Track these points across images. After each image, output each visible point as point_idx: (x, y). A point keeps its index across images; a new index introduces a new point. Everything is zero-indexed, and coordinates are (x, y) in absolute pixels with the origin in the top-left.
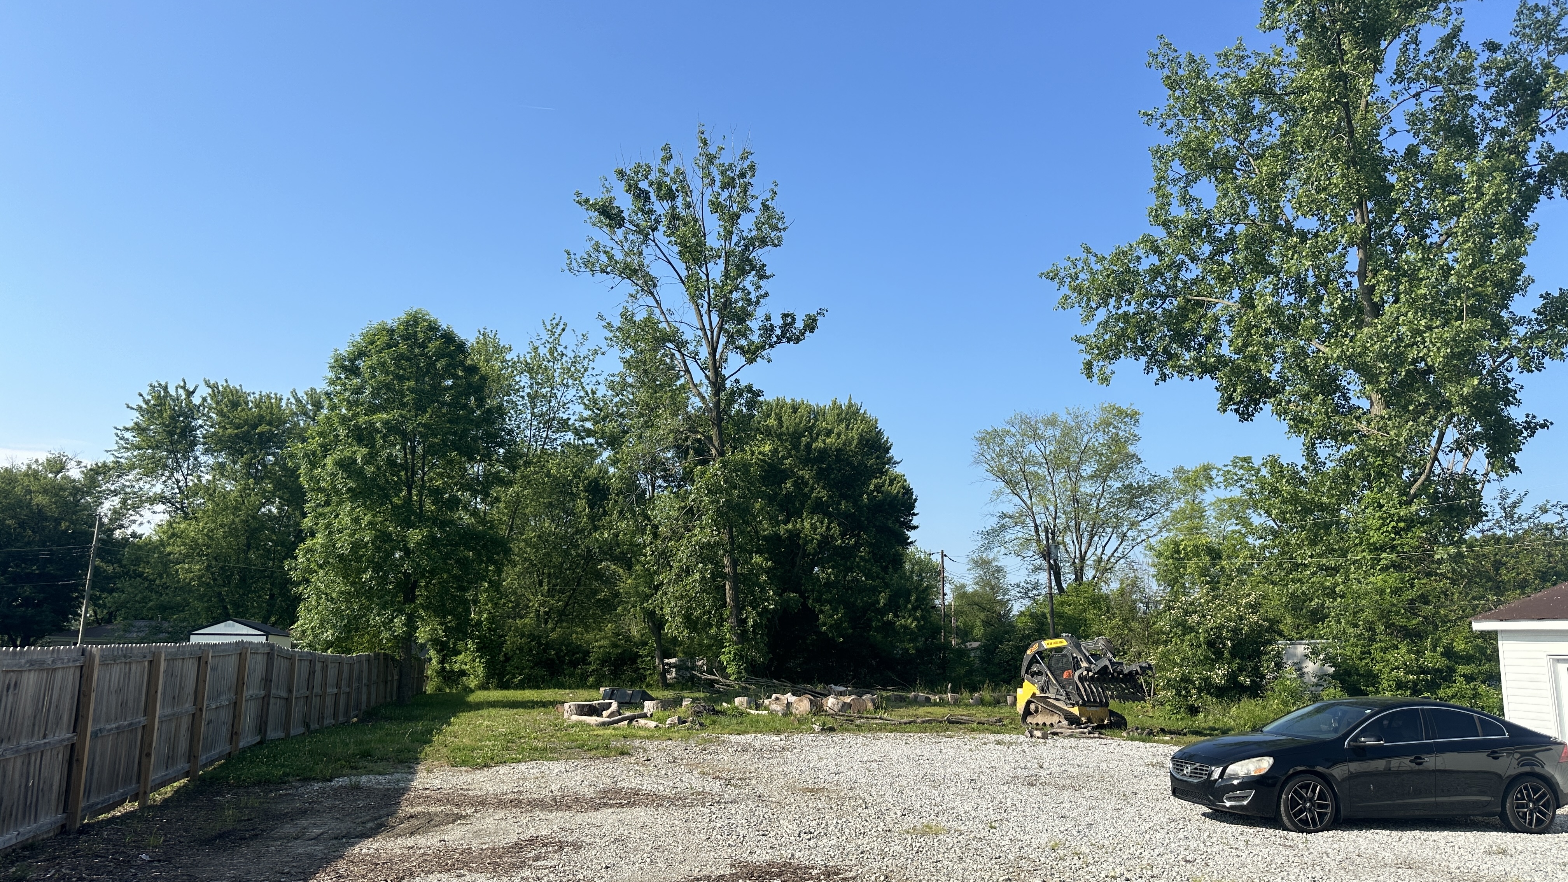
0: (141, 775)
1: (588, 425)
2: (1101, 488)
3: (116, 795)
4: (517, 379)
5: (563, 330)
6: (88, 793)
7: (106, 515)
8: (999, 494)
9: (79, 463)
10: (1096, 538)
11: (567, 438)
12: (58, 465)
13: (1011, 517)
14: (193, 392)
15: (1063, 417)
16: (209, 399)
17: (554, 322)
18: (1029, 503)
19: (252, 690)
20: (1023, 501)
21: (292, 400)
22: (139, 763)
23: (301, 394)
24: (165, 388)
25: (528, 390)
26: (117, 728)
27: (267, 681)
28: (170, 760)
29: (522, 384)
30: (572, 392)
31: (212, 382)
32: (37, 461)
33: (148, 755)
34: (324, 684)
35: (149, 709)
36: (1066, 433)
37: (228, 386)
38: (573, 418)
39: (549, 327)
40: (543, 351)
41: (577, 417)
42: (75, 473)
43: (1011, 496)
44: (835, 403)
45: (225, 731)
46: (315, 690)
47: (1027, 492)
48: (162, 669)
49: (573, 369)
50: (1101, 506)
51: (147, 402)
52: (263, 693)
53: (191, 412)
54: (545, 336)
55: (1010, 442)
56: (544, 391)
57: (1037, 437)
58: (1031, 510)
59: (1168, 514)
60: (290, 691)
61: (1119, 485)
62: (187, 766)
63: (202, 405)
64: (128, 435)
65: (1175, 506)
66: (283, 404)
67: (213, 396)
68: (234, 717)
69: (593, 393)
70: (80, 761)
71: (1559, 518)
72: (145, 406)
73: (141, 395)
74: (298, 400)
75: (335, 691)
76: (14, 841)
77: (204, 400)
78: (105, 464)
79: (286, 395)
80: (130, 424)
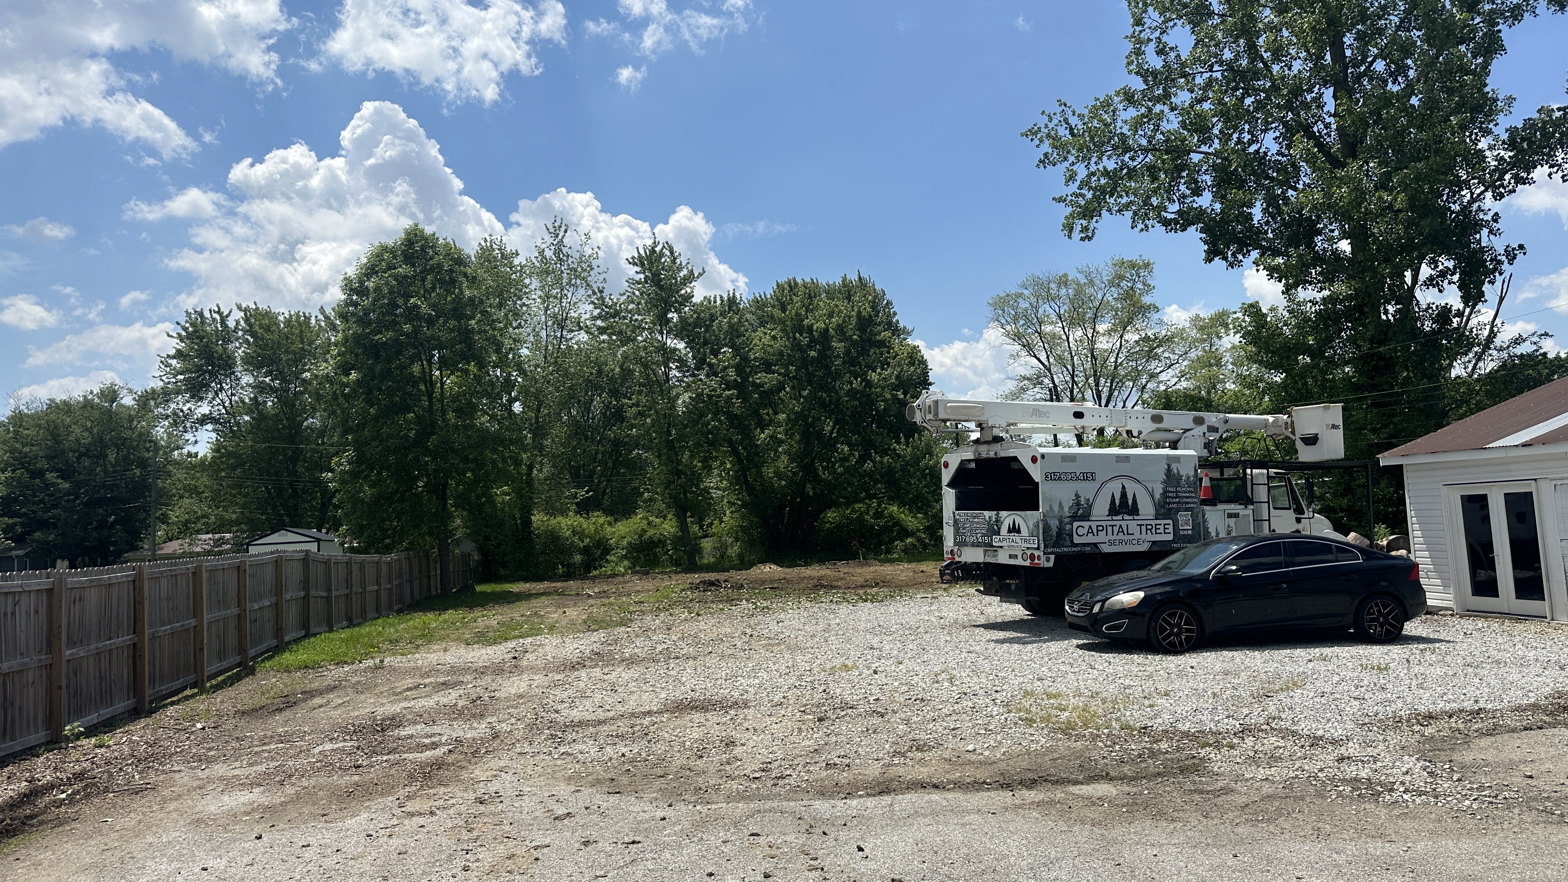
0: (198, 667)
1: (599, 323)
2: (1118, 343)
3: (178, 684)
4: (527, 281)
5: (566, 231)
6: (152, 682)
7: (162, 438)
8: (1015, 356)
9: (130, 391)
10: (1116, 393)
11: (581, 336)
12: (111, 394)
13: (1028, 379)
14: (228, 316)
15: (1073, 275)
16: (242, 323)
17: (556, 225)
18: (1046, 363)
19: (292, 594)
20: (1039, 360)
21: (321, 317)
22: (195, 657)
23: (329, 311)
24: (201, 314)
25: (539, 293)
26: (171, 629)
27: (305, 584)
28: (222, 654)
29: (532, 287)
30: (582, 291)
31: (244, 306)
32: (92, 392)
33: (202, 649)
34: (363, 584)
35: (197, 613)
36: (1079, 292)
37: (257, 309)
38: (584, 317)
39: (552, 230)
40: (549, 254)
41: (588, 316)
42: (128, 401)
43: (1028, 358)
44: (844, 279)
45: (269, 627)
46: (354, 589)
47: (1044, 353)
48: (204, 579)
49: (579, 269)
50: (1119, 361)
51: (185, 329)
52: (302, 594)
53: (227, 335)
54: (549, 239)
55: (1024, 305)
56: (554, 292)
57: (1050, 298)
58: (1049, 370)
59: (1186, 363)
60: (329, 590)
61: (1137, 337)
62: (238, 659)
63: (236, 328)
64: (174, 362)
65: (1193, 355)
66: (313, 321)
67: (247, 320)
68: (277, 615)
69: (601, 292)
70: (142, 657)
71: (1535, 347)
72: (184, 333)
73: (178, 324)
74: (327, 318)
75: (376, 588)
76: (96, 721)
77: (238, 322)
78: (153, 391)
79: (315, 313)
80: (172, 352)
